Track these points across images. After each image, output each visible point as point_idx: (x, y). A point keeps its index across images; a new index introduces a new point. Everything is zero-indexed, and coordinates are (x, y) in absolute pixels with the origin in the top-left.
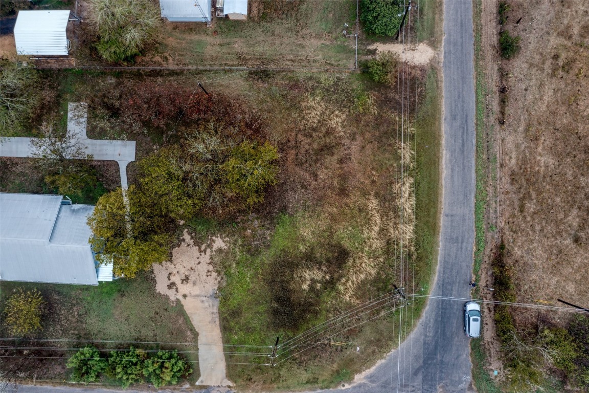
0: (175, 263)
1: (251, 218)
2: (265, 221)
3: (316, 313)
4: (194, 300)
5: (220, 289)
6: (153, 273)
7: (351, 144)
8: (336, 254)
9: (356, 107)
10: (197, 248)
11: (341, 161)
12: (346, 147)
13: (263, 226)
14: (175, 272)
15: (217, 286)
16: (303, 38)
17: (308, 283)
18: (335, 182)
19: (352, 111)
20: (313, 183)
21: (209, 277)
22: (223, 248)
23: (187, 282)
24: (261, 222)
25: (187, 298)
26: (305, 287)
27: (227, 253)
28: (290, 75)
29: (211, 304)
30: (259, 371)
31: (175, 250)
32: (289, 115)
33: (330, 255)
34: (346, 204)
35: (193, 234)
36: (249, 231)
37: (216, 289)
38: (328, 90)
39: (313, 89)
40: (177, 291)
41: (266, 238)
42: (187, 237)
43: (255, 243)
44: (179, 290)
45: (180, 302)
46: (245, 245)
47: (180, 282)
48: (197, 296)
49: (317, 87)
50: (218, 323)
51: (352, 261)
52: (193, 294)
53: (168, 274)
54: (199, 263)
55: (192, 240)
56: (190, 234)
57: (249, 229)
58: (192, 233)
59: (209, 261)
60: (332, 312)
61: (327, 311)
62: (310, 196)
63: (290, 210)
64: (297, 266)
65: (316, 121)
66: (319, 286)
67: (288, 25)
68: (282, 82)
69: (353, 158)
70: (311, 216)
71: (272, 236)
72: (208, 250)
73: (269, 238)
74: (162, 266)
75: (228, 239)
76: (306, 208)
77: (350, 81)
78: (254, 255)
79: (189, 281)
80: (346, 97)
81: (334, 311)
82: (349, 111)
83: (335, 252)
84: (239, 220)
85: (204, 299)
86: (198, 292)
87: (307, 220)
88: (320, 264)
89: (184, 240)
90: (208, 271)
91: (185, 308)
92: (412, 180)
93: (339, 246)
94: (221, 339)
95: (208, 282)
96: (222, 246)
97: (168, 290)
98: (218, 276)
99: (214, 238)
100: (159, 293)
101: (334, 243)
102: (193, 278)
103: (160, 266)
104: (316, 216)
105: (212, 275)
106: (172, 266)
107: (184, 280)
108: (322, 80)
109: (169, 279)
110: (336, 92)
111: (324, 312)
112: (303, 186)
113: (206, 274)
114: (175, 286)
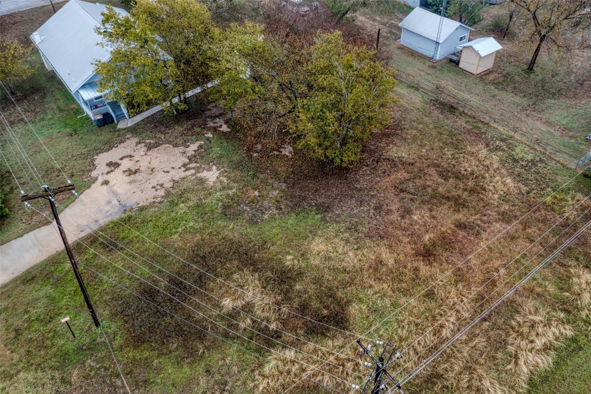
0: (149, 153)
1: (275, 185)
2: (286, 199)
3: (191, 355)
4: (106, 193)
5: (142, 209)
6: (120, 143)
7: (496, 221)
8: (325, 312)
9: (543, 195)
10: (187, 161)
11: (460, 226)
12: (485, 218)
13: (278, 201)
14: (136, 159)
15: (145, 204)
16: (527, 115)
17: (239, 303)
18: (427, 237)
19: (532, 195)
20: (395, 217)
21: (154, 189)
22: (207, 182)
23: (130, 175)
24: (281, 197)
25: (105, 187)
26: (228, 303)
27: (204, 189)
28: (480, 125)
29: (111, 212)
30: (12, 335)
31: (167, 145)
32: (441, 148)
33: (315, 304)
34: (416, 269)
35: (203, 150)
36: (257, 193)
37: (140, 205)
38: (515, 161)
39: (498, 148)
40: (108, 173)
41: (263, 213)
42: (194, 147)
43: (245, 207)
44: (112, 175)
45: (93, 182)
46: (232, 199)
47: (125, 169)
48: (115, 193)
49: (504, 150)
50: (83, 234)
51: (339, 342)
52: (115, 188)
53: (128, 154)
54: (168, 172)
55: (193, 153)
56: (201, 147)
57: (259, 192)
58: (202, 148)
59: (177, 178)
60: (213, 381)
61: (208, 371)
62: (375, 222)
63: (330, 215)
64: (255, 270)
65: (469, 169)
66: (245, 323)
67: (518, 101)
68: (463, 124)
69: (484, 235)
70: (348, 241)
71: (273, 217)
72: (193, 171)
73: (266, 216)
74: (136, 145)
75: (225, 179)
76: (353, 228)
77: (557, 172)
78: (226, 215)
79: (133, 176)
80: (537, 180)
81: (216, 382)
82: (528, 193)
83: (326, 307)
84: (262, 176)
85: (115, 202)
86: (120, 191)
87: (336, 240)
88: (287, 299)
89: (188, 146)
90: (162, 185)
91: (88, 191)
92: (569, 332)
93: (343, 305)
94: (54, 252)
95: (145, 192)
96: (210, 180)
97: (105, 165)
98: (162, 197)
99: (214, 168)
100: (94, 160)
101: (339, 294)
102: (138, 177)
103: (135, 144)
104: (356, 247)
105: (159, 191)
106: (143, 153)
107: (131, 171)
108: (518, 150)
109: (121, 159)
110: (527, 168)
111: (201, 368)
112: (378, 208)
113: (155, 185)
114: (115, 168)
